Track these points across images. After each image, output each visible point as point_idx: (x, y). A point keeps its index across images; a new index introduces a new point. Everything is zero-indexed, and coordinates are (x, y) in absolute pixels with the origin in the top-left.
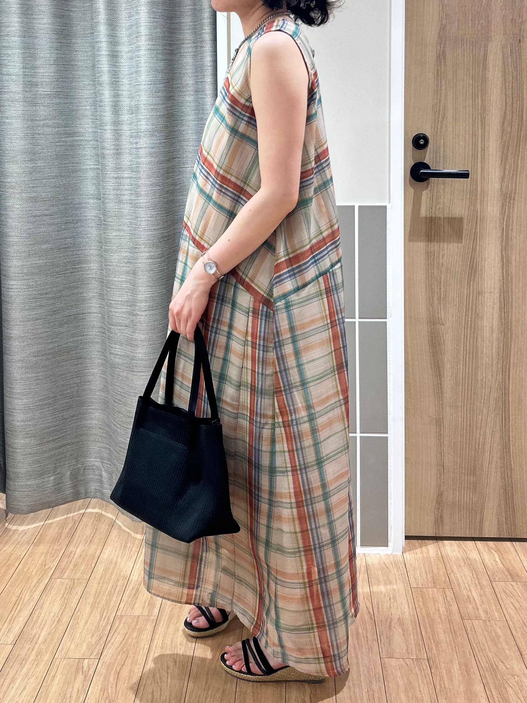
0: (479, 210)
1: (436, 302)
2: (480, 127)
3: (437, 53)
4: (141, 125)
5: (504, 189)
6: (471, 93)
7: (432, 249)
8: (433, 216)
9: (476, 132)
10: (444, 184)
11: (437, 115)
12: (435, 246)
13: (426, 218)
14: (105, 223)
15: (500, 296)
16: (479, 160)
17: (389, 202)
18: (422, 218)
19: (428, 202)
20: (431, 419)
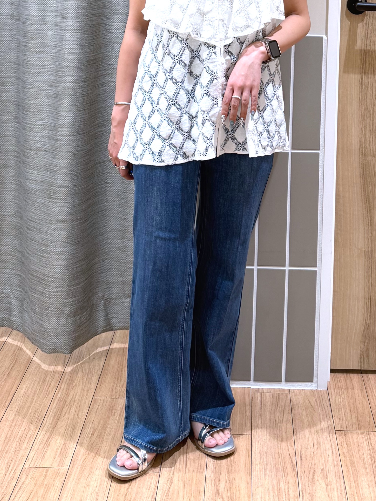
7: (366, 81)
8: (368, 48)
12: (369, 78)
13: (361, 50)
17: (326, 34)
18: (356, 51)
19: (364, 34)
20: (359, 251)
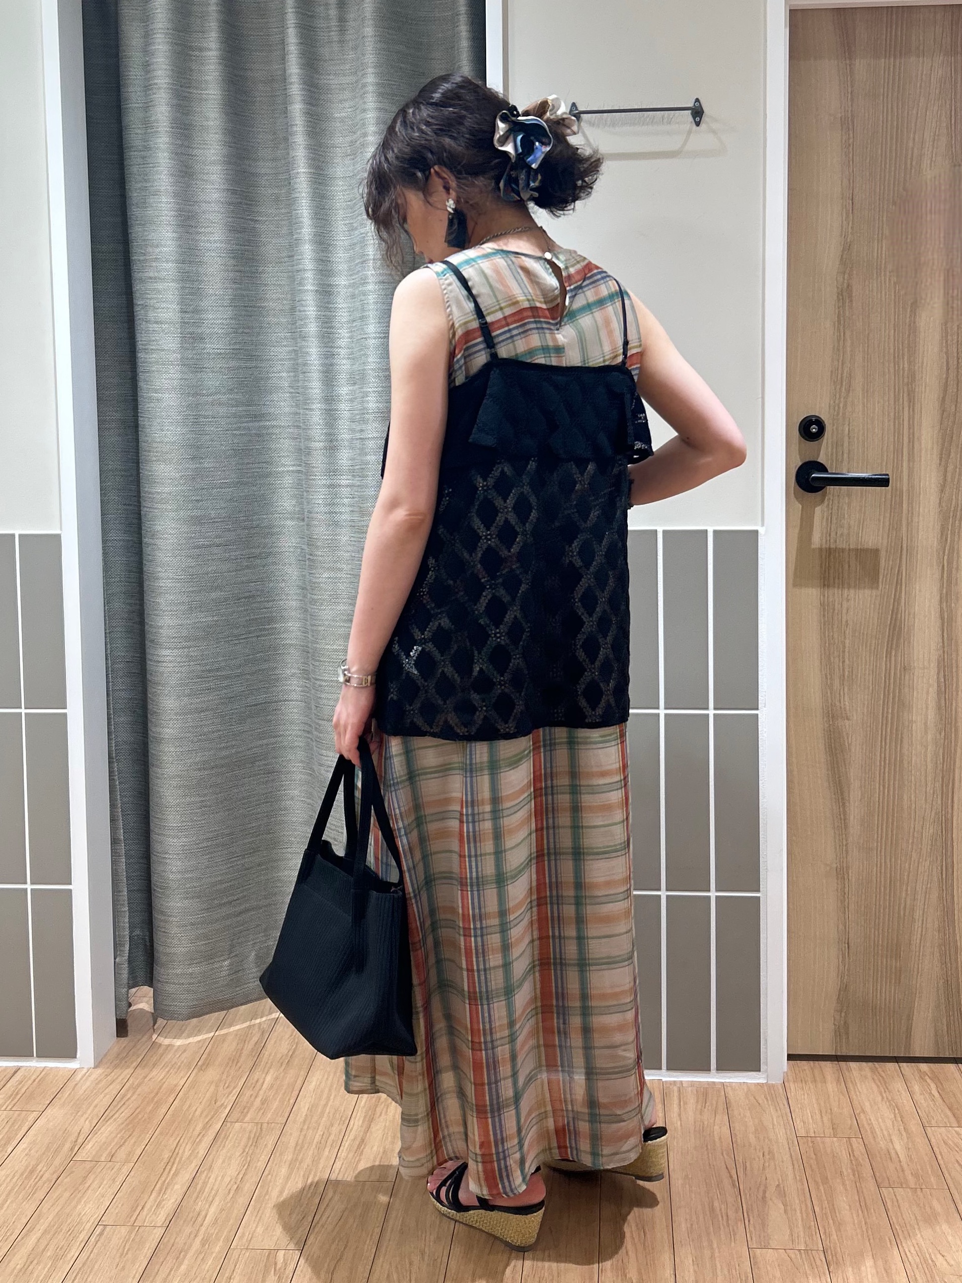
0: (905, 538)
1: (837, 683)
2: (906, 404)
3: (838, 288)
4: (368, 402)
5: (944, 504)
6: (892, 351)
7: (831, 598)
8: (833, 546)
9: (901, 414)
10: (849, 495)
11: (838, 387)
12: (834, 594)
13: (821, 549)
14: (311, 557)
15: (938, 674)
16: (905, 458)
17: (763, 525)
18: (814, 549)
19: (824, 523)
20: (828, 868)
